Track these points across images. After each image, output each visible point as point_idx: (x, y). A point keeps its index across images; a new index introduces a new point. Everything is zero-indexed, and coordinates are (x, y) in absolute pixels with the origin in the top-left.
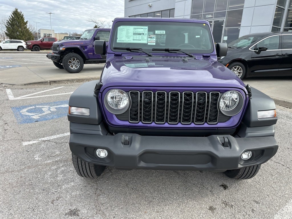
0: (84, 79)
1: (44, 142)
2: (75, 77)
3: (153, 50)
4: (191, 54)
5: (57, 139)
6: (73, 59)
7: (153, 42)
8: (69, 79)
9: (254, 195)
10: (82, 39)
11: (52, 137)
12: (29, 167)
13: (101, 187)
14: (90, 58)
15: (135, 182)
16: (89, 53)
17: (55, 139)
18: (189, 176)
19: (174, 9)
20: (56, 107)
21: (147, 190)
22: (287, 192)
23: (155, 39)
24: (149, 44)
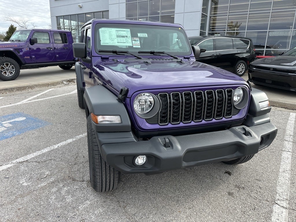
0: (26, 87)
1: (21, 164)
2: (14, 85)
3: (139, 53)
4: (176, 56)
5: (36, 157)
6: (5, 64)
7: (138, 45)
8: (7, 88)
9: (253, 175)
10: (12, 40)
11: (29, 157)
12: (22, 196)
13: (122, 198)
14: (27, 62)
15: (151, 185)
16: (26, 57)
17: (33, 158)
18: (196, 170)
19: (108, 11)
20: (9, 121)
21: (168, 191)
22: (273, 168)
23: (139, 42)
24: (134, 46)
